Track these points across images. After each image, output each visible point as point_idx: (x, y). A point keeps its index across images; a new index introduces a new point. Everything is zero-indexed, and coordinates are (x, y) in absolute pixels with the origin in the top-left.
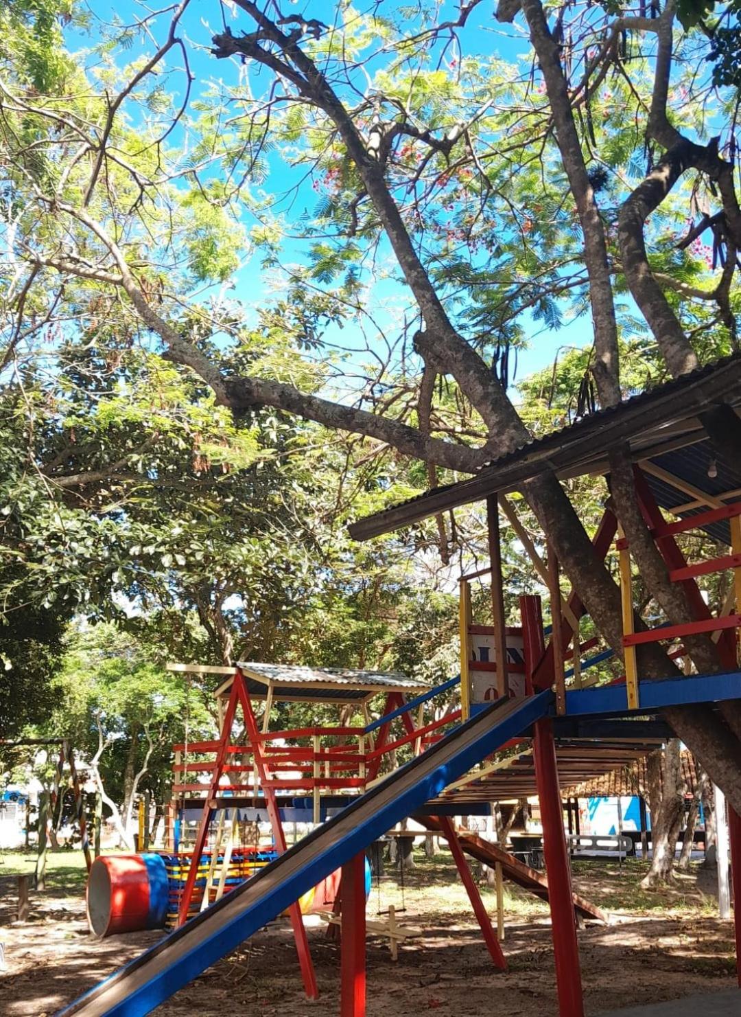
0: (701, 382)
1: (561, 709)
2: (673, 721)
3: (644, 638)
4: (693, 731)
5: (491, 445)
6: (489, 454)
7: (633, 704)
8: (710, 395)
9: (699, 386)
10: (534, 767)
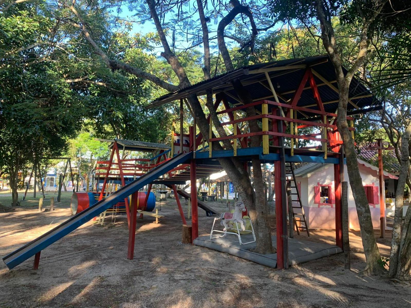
0: (221, 78)
1: (194, 157)
2: (220, 161)
3: (214, 140)
4: (224, 164)
5: (180, 85)
6: (179, 88)
7: (210, 156)
8: (224, 81)
9: (221, 79)
10: (190, 171)
